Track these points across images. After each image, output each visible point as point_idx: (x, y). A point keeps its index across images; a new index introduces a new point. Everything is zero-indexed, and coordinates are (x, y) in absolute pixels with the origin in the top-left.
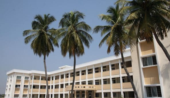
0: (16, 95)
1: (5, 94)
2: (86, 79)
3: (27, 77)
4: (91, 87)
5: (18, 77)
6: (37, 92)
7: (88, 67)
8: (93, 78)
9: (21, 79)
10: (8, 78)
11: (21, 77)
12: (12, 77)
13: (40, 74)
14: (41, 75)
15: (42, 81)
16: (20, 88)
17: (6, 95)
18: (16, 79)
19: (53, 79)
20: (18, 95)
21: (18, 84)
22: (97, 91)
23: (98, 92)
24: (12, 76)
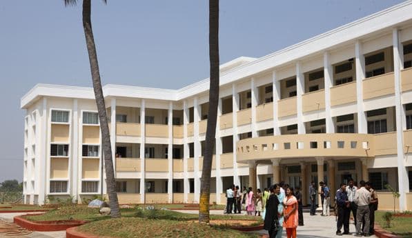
0: (59, 182)
1: (25, 180)
2: (324, 109)
3: (89, 113)
4: (347, 144)
5: (56, 115)
6: (136, 171)
7: (330, 52)
8: (355, 102)
9: (70, 122)
10: (27, 119)
11: (67, 113)
12: (35, 114)
13: (140, 100)
14: (143, 103)
15: (149, 126)
16: (69, 156)
17: (26, 183)
18: (50, 122)
19: (192, 120)
20: (66, 182)
21: (59, 141)
22: (377, 161)
23: (379, 164)
24: (37, 111)
